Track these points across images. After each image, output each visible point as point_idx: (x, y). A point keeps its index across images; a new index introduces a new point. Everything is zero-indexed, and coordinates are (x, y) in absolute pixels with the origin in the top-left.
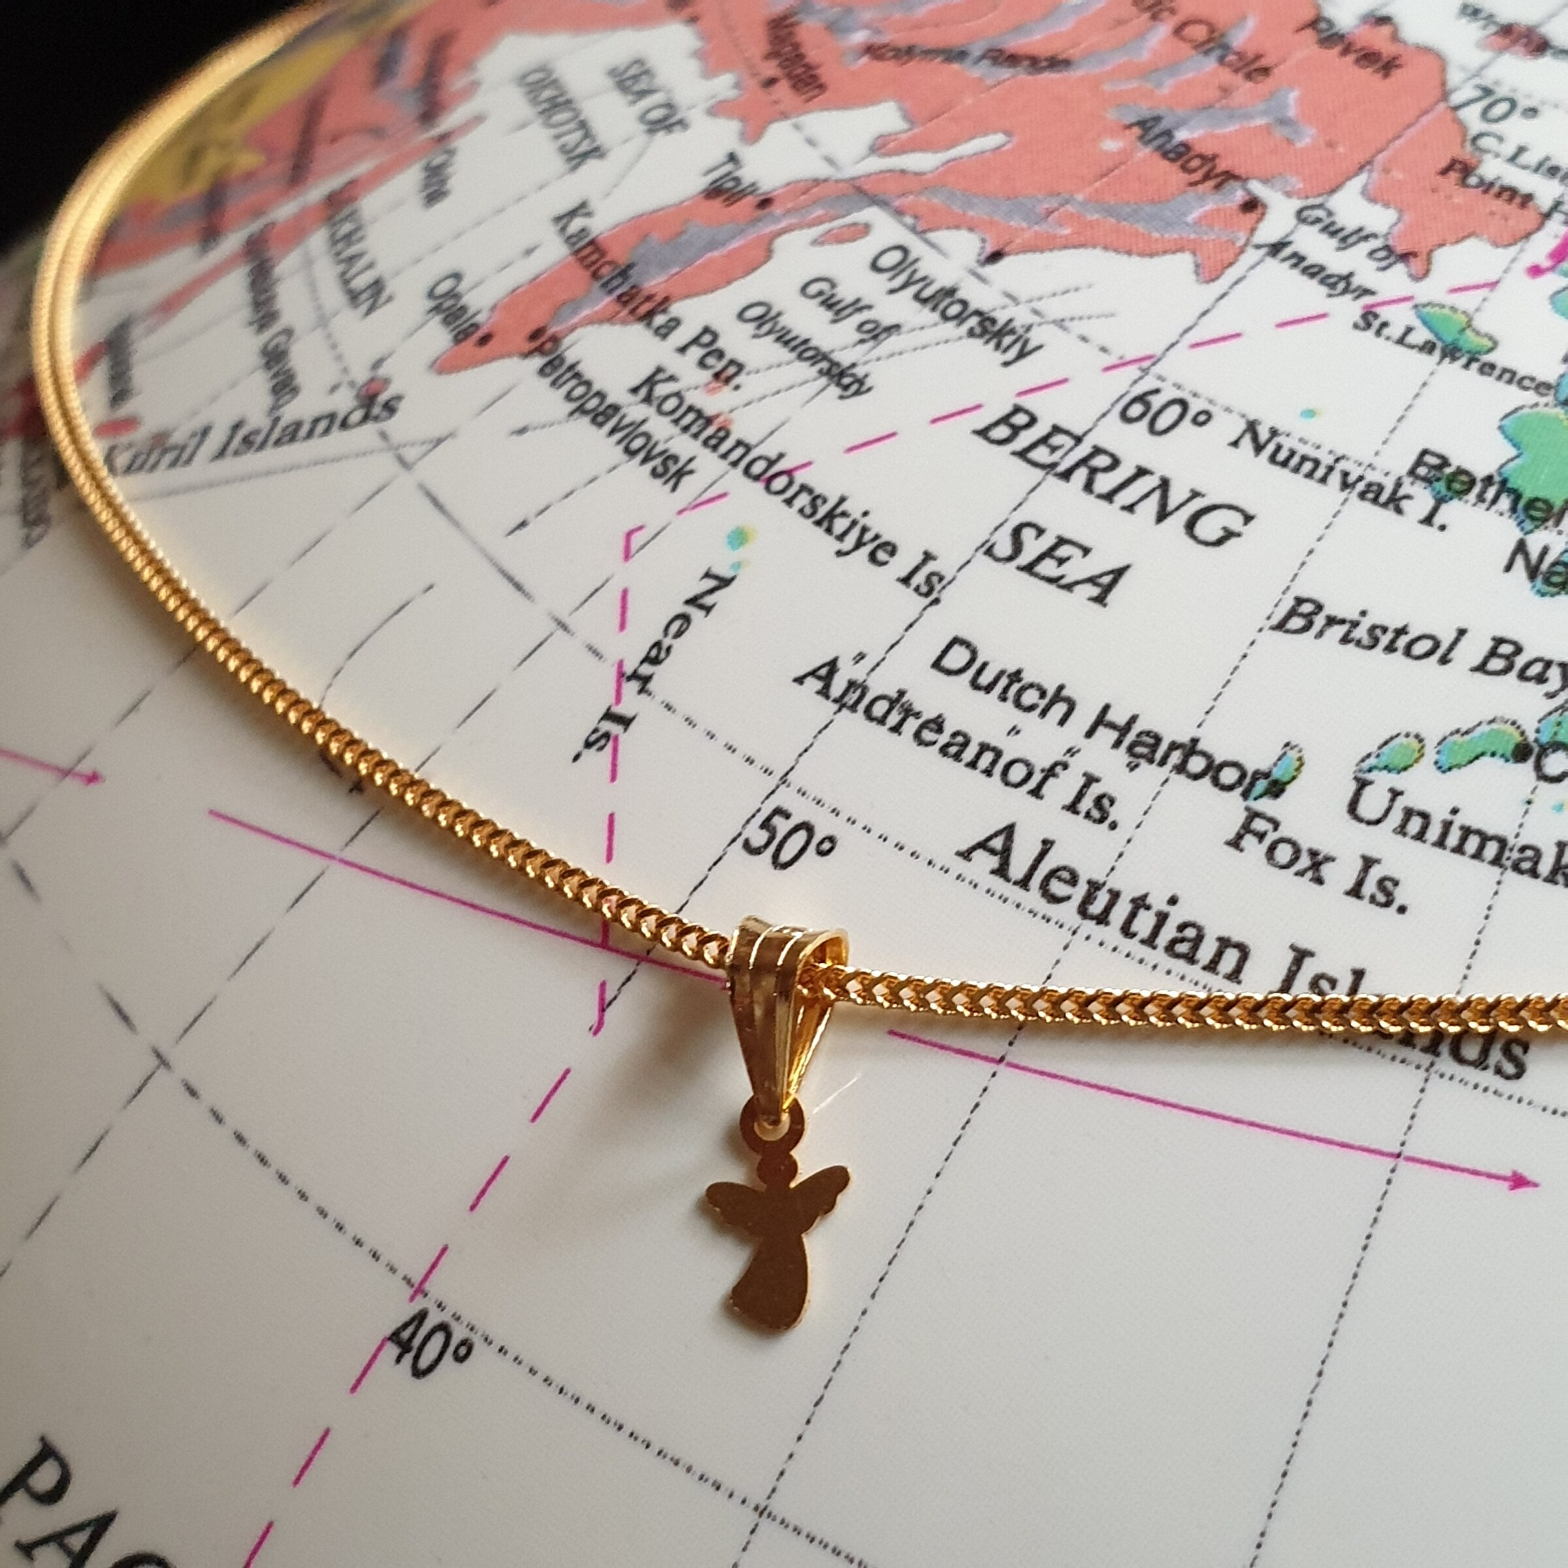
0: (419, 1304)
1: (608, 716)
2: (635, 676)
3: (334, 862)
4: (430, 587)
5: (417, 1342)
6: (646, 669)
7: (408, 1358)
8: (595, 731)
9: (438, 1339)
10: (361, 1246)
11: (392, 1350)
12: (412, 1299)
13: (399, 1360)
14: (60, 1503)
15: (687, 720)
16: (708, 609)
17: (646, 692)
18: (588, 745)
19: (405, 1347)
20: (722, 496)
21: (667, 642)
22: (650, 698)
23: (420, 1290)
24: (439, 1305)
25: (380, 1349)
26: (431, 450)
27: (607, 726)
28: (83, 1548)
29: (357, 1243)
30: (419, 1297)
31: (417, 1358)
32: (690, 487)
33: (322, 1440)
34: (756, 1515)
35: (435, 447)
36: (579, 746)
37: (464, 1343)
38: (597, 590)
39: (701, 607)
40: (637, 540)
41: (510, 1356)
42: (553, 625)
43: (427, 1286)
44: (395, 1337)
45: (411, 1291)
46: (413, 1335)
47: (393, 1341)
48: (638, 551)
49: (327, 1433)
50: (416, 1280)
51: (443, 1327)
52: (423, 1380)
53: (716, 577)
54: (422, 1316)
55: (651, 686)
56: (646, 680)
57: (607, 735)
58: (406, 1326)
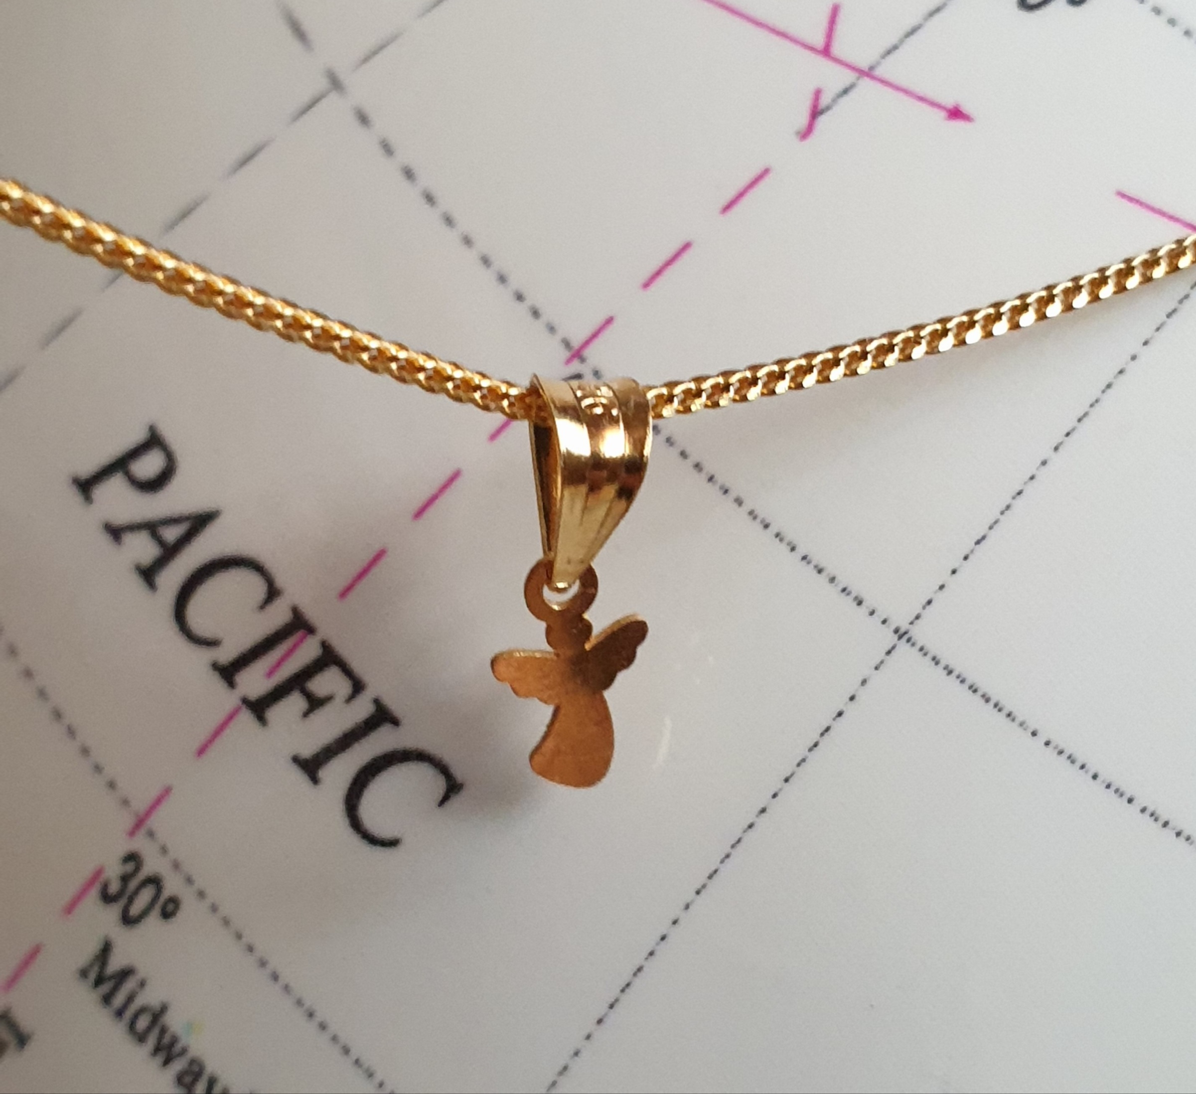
10: (522, 301)
12: (570, 361)
14: (160, 493)
23: (577, 355)
28: (177, 541)
29: (518, 297)
30: (576, 361)
33: (451, 480)
34: (896, 637)
43: (586, 352)
45: (568, 355)
49: (457, 474)
50: (576, 343)
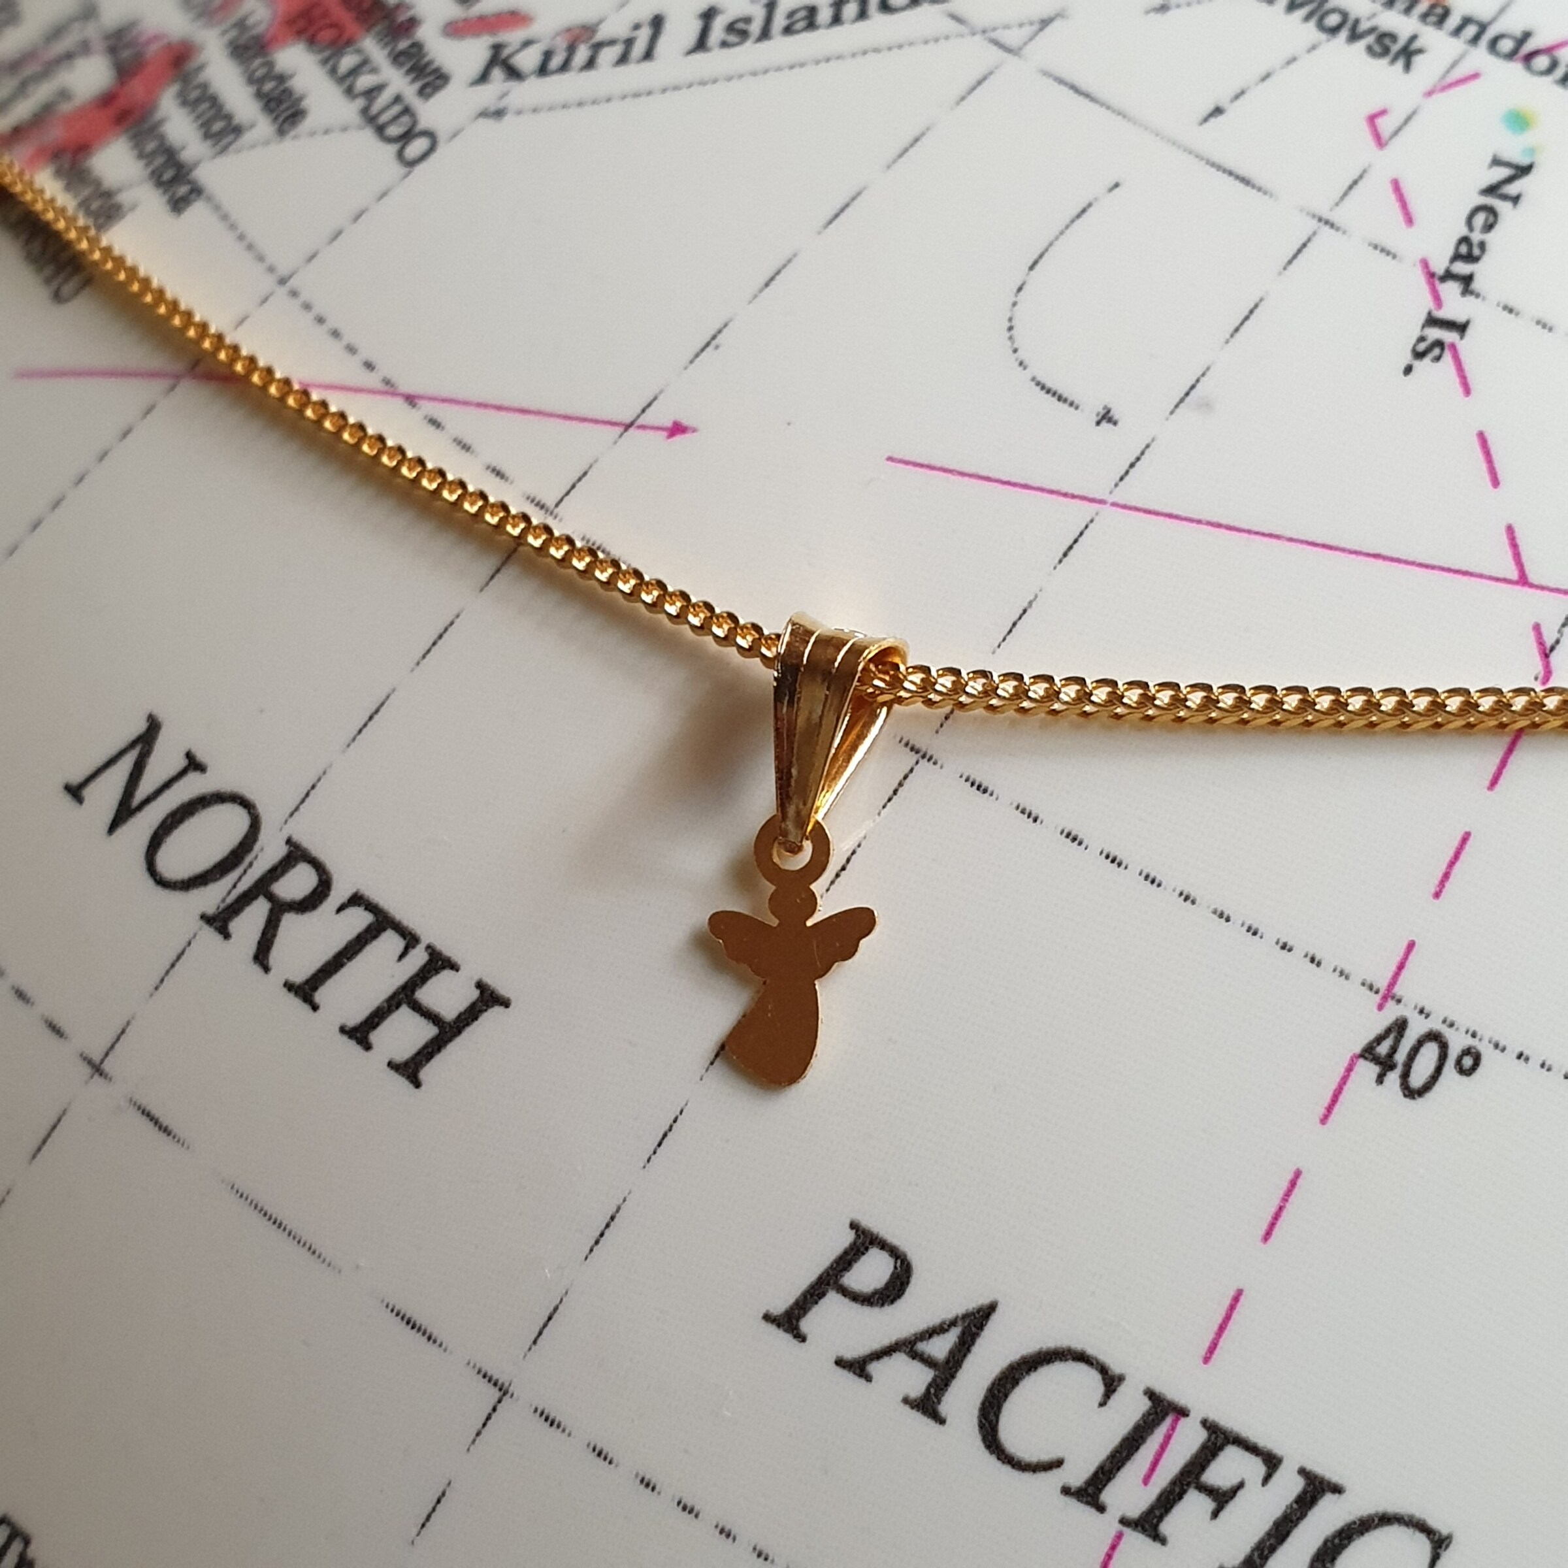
0: (1392, 1012)
1: (1432, 321)
2: (1448, 276)
3: (1107, 507)
4: (1117, 185)
5: (1401, 1057)
6: (1461, 268)
7: (1393, 1077)
8: (1422, 339)
9: (1430, 1052)
10: (1290, 950)
11: (1368, 1070)
12: (1381, 1007)
13: (1380, 1079)
14: (900, 1303)
15: (1538, 323)
16: (1516, 200)
17: (1472, 293)
18: (1419, 355)
19: (1386, 1065)
20: (1475, 76)
21: (1476, 237)
22: (1479, 300)
23: (1389, 995)
24: (1421, 1011)
25: (1349, 1069)
26: (1036, 34)
27: (1434, 333)
28: (952, 1353)
29: (1284, 947)
30: (1391, 1004)
31: (1405, 1076)
32: (1427, 68)
33: (1293, 1184)
35: (1041, 29)
36: (1407, 358)
37: (1467, 1052)
38: (1355, 182)
39: (1505, 197)
40: (1386, 125)
41: (1535, 1062)
42: (1313, 224)
43: (1398, 990)
44: (1369, 1053)
45: (1377, 998)
46: (1394, 1050)
47: (1366, 1059)
48: (1391, 137)
49: (1298, 1174)
50: (1382, 984)
51: (1433, 1036)
52: (1420, 1102)
53: (1508, 164)
54: (1400, 1026)
55: (1476, 285)
56: (1467, 280)
57: (1439, 344)
58: (1379, 1039)
